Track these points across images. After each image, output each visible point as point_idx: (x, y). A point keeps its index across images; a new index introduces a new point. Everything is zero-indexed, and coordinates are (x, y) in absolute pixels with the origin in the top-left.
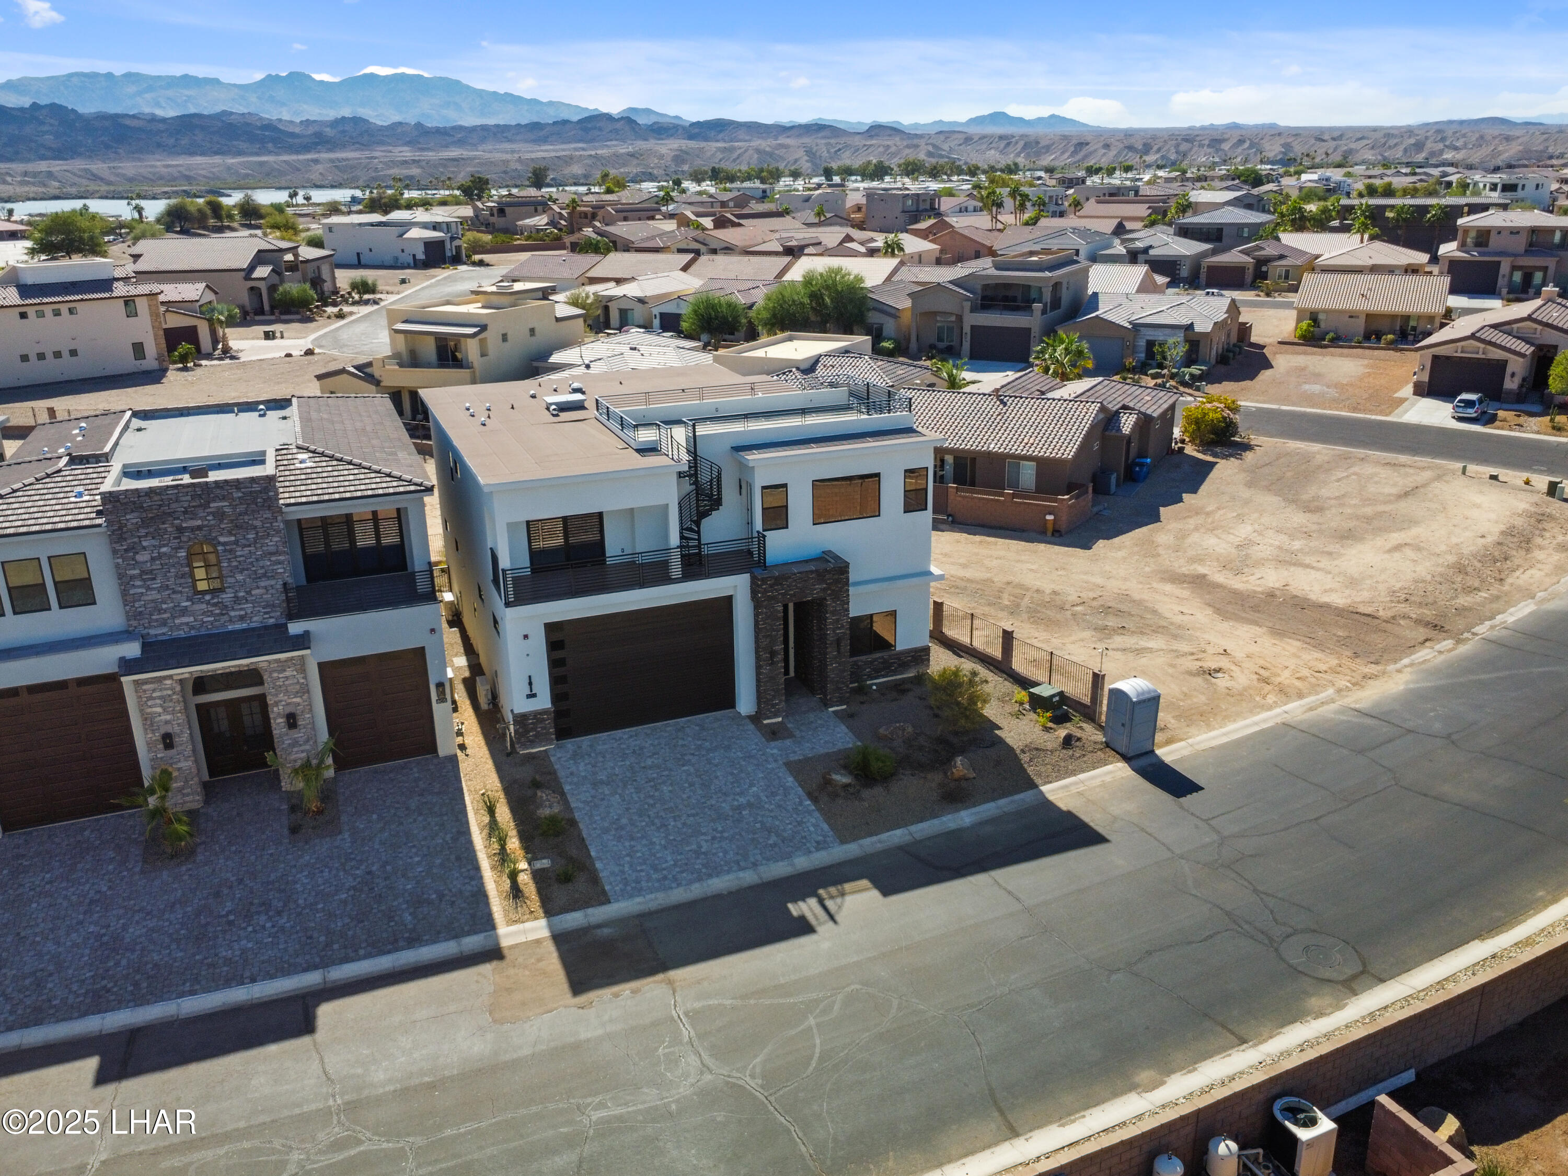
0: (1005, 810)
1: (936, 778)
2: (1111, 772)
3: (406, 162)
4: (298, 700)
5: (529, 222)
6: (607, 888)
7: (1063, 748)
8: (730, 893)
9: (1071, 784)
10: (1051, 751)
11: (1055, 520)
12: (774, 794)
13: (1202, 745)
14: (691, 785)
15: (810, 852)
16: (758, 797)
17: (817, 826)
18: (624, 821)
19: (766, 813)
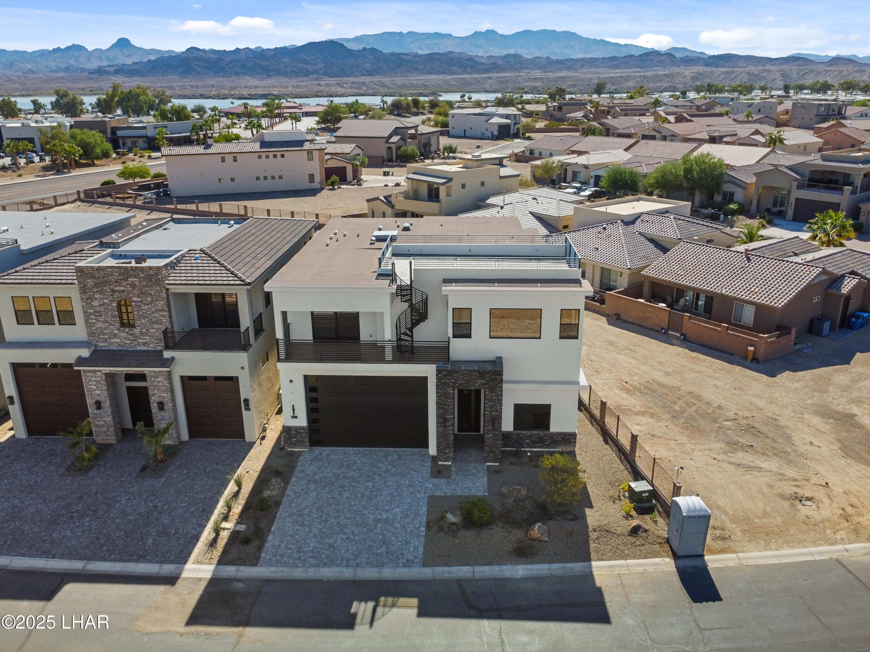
0: (554, 572)
1: (518, 534)
2: (657, 564)
3: (536, 79)
4: (165, 395)
5: (573, 115)
6: (263, 555)
7: (630, 535)
8: (329, 581)
9: (618, 566)
10: (618, 535)
11: (754, 351)
12: (406, 516)
13: (750, 561)
14: (362, 497)
15: (398, 566)
16: (396, 516)
17: (415, 548)
18: (307, 511)
19: (392, 529)
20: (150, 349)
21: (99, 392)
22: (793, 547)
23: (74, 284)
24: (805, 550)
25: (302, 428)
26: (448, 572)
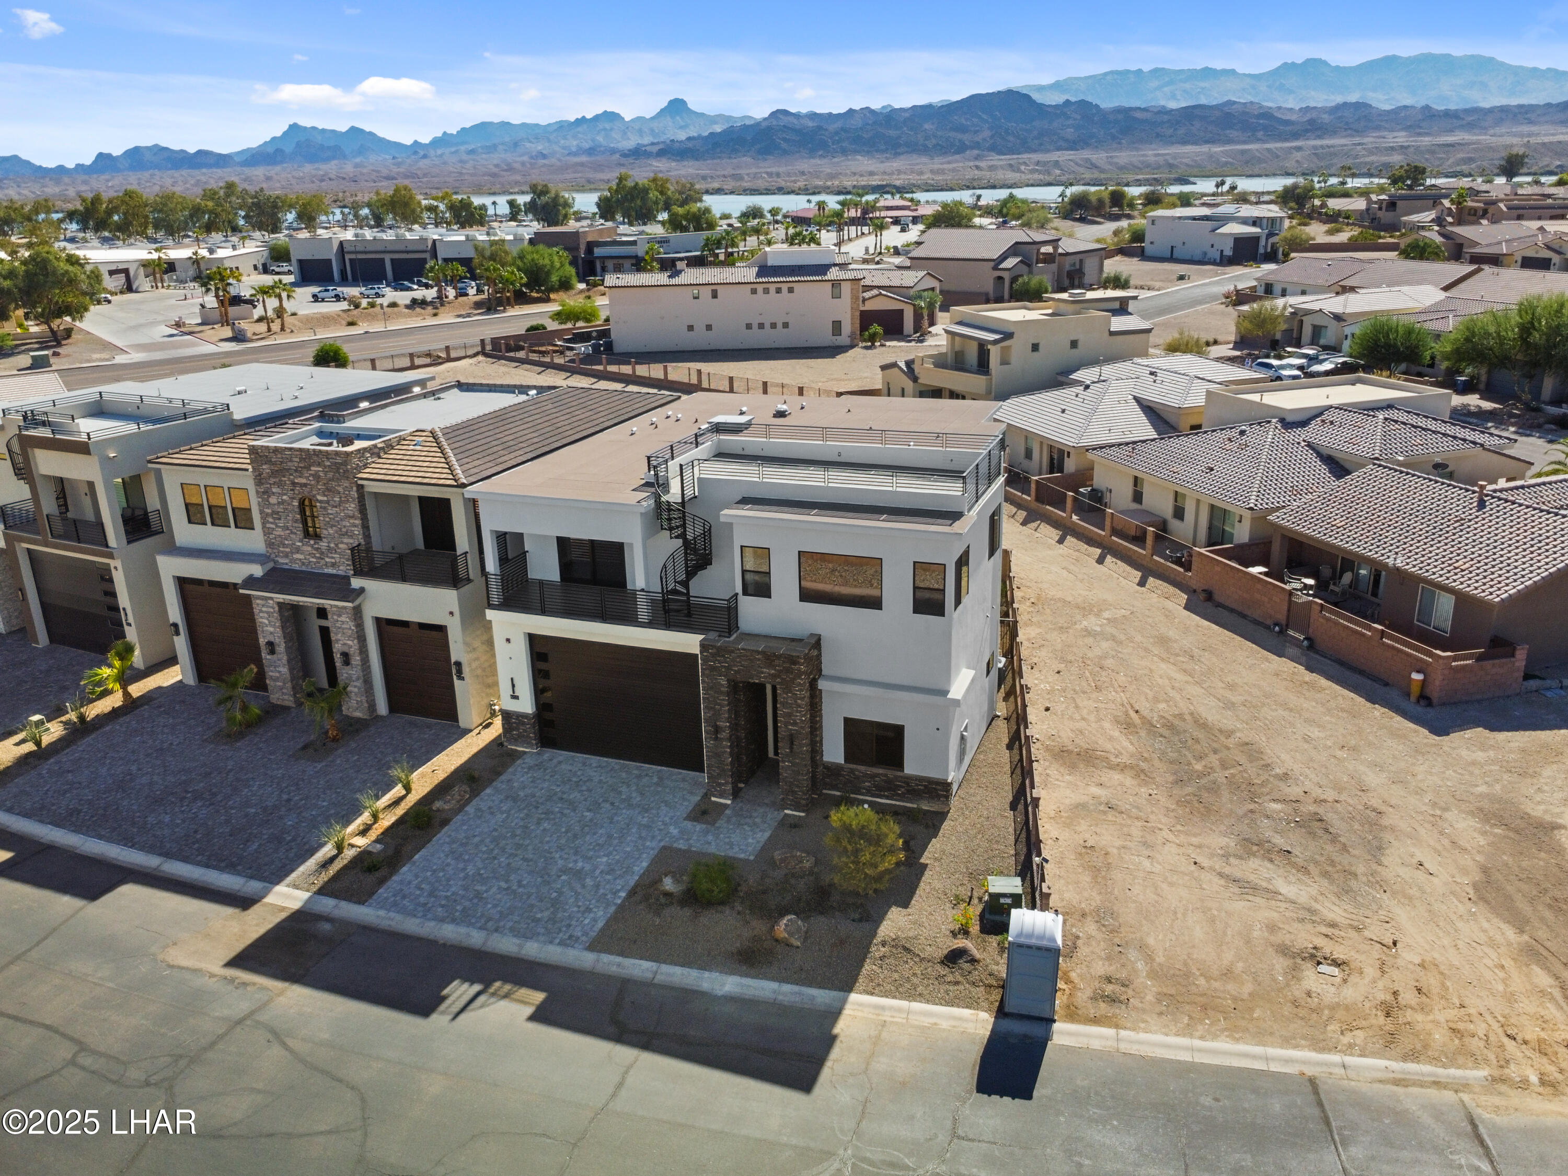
0: (780, 997)
1: (758, 926)
2: (960, 1019)
3: (1392, 148)
4: (350, 643)
5: (1415, 218)
6: (380, 891)
7: (942, 962)
8: (444, 945)
9: (891, 1008)
11: (1424, 681)
12: (611, 871)
13: (1136, 1047)
14: (567, 832)
15: (551, 942)
16: (595, 868)
17: (595, 920)
18: (477, 839)
19: (578, 887)
20: (340, 573)
21: (272, 629)
22: (1237, 1040)
23: (247, 470)
24: (1258, 1050)
25: (524, 716)
26: (619, 965)
